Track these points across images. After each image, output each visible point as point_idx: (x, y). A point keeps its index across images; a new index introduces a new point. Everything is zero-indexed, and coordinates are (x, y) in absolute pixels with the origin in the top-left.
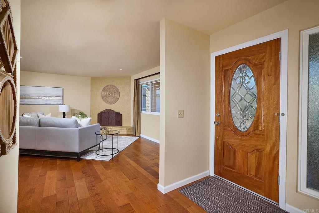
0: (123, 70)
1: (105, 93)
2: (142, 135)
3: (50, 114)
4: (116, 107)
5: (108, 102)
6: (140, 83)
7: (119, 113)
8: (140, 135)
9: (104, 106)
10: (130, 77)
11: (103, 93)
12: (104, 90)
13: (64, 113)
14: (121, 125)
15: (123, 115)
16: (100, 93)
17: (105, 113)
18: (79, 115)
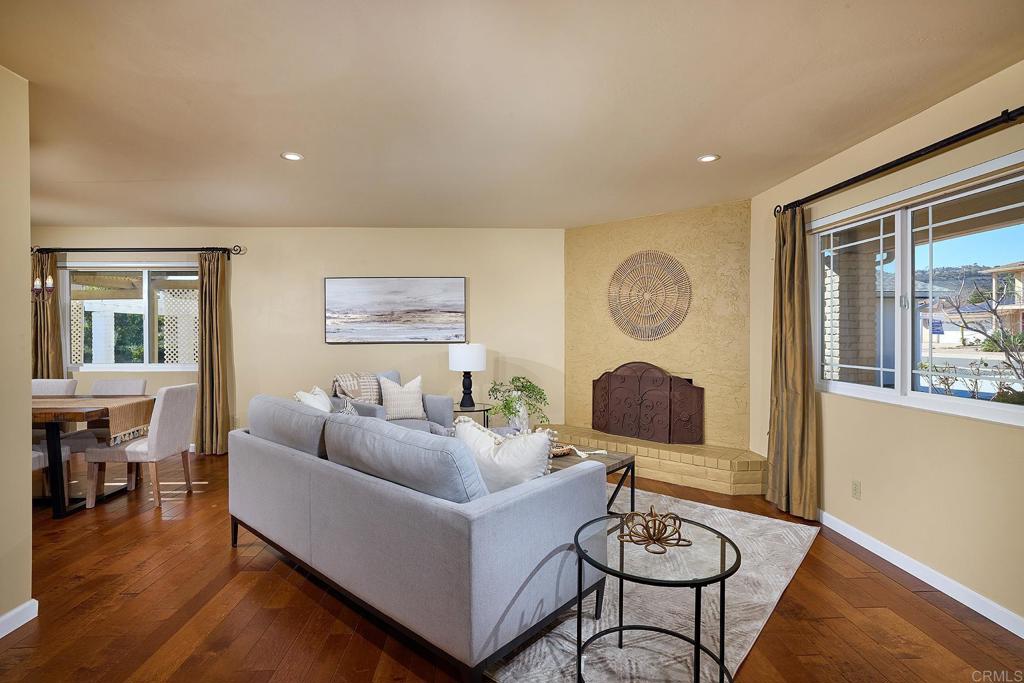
0: (719, 157)
1: (625, 292)
2: (829, 519)
3: (419, 378)
4: (673, 355)
5: (635, 332)
6: (815, 225)
7: (690, 381)
8: (817, 514)
9: (620, 350)
10: (747, 206)
11: (614, 290)
12: (616, 278)
13: (467, 375)
14: (700, 440)
15: (707, 394)
16: (600, 288)
17: (624, 379)
18: (515, 393)
